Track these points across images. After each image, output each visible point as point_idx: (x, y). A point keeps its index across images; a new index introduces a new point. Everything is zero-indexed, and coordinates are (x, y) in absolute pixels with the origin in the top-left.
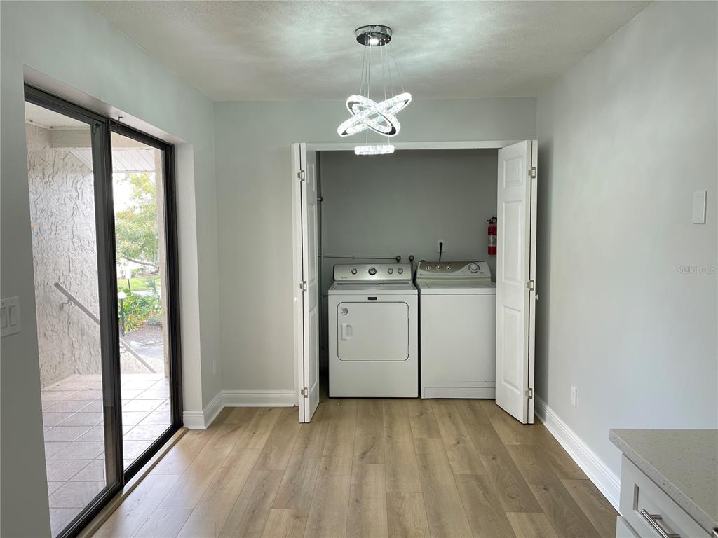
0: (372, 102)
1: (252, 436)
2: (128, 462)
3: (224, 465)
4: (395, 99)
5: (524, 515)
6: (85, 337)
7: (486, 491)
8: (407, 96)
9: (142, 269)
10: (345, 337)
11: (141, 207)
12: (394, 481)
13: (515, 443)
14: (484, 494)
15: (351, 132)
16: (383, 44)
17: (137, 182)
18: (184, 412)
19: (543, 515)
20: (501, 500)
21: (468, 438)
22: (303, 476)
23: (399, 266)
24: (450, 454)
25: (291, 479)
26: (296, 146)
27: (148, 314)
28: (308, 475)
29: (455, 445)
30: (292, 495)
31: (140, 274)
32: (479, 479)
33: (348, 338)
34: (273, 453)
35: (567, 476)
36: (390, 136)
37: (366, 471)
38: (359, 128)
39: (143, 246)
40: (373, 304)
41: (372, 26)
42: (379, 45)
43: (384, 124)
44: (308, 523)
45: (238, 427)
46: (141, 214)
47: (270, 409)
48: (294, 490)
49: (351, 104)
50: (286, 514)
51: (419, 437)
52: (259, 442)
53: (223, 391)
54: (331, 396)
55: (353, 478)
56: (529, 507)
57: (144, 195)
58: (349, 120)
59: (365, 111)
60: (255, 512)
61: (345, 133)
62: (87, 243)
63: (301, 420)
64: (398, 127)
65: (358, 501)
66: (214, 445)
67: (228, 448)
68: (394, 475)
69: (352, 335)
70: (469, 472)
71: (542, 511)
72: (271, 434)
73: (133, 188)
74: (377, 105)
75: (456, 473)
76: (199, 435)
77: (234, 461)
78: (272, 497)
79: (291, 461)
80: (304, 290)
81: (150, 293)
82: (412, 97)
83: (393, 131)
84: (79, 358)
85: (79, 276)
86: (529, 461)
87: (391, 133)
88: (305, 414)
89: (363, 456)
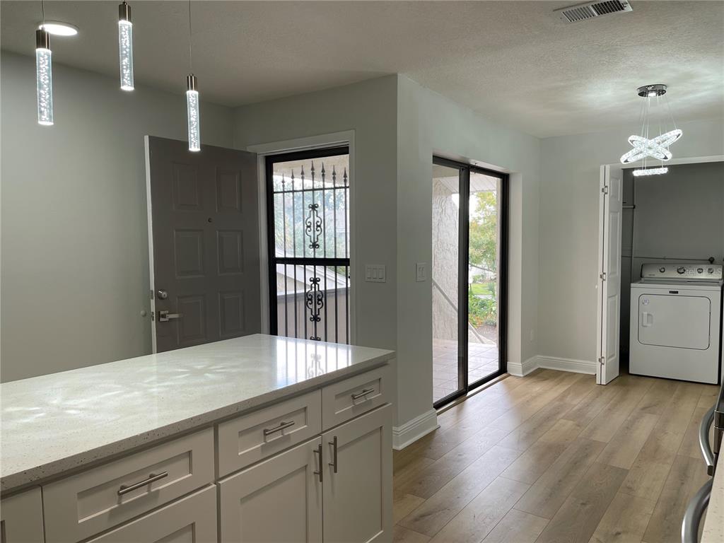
1: (557, 385)
2: (471, 381)
3: (533, 395)
4: (668, 135)
6: (442, 313)
8: (679, 131)
9: (483, 276)
10: (645, 324)
11: (484, 218)
15: (631, 160)
16: (659, 95)
17: (483, 198)
18: (508, 363)
22: (589, 410)
23: (711, 266)
25: (580, 409)
26: (602, 167)
27: (487, 315)
28: (593, 410)
30: (579, 415)
31: (480, 281)
33: (649, 325)
34: (570, 395)
37: (642, 416)
38: (638, 157)
39: (484, 253)
40: (674, 297)
42: (656, 96)
44: (585, 429)
45: (546, 379)
46: (484, 224)
47: (575, 373)
50: (571, 423)
52: (561, 389)
53: (538, 356)
54: (630, 372)
57: (487, 207)
60: (548, 419)
61: (626, 161)
62: (445, 245)
63: (598, 382)
64: (670, 156)
65: (628, 428)
67: (537, 387)
68: (665, 421)
69: (652, 322)
72: (571, 386)
73: (478, 201)
74: (649, 141)
76: (518, 380)
77: (539, 395)
78: (562, 415)
79: (582, 402)
80: (604, 280)
81: (490, 297)
82: (683, 132)
83: (666, 158)
84: (438, 327)
85: (440, 269)
88: (602, 379)
89: (644, 409)
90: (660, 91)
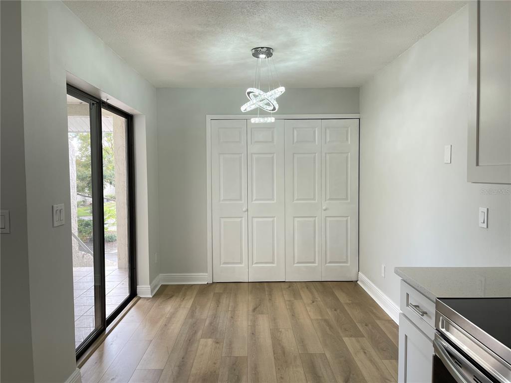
0: (262, 93)
1: (182, 301)
3: (167, 317)
4: (275, 90)
5: (353, 339)
7: (331, 327)
8: (282, 89)
12: (275, 323)
13: (348, 302)
14: (330, 329)
15: (249, 109)
16: (268, 57)
18: (138, 287)
19: (364, 338)
20: (340, 331)
21: (319, 299)
22: (217, 321)
24: (308, 308)
25: (211, 324)
28: (221, 321)
29: (311, 304)
30: (212, 331)
31: (82, 205)
32: (326, 321)
34: (197, 310)
35: (379, 318)
36: (272, 112)
37: (257, 318)
38: (253, 107)
41: (262, 48)
42: (266, 58)
43: (268, 104)
44: (224, 346)
45: (171, 297)
47: (192, 285)
48: (213, 329)
49: (249, 93)
50: (210, 341)
51: (288, 299)
52: (188, 304)
53: (161, 275)
55: (249, 322)
56: (357, 334)
58: (248, 103)
59: (258, 97)
60: (190, 341)
61: (245, 110)
64: (277, 107)
65: (253, 334)
66: (159, 306)
67: (169, 307)
68: (274, 320)
70: (320, 318)
71: (364, 337)
72: (194, 299)
74: (265, 94)
75: (313, 318)
76: (148, 301)
77: (173, 315)
78: (200, 333)
79: (209, 314)
82: (285, 89)
83: (274, 109)
86: (357, 311)
87: (272, 110)
89: (254, 310)
90: (269, 52)
